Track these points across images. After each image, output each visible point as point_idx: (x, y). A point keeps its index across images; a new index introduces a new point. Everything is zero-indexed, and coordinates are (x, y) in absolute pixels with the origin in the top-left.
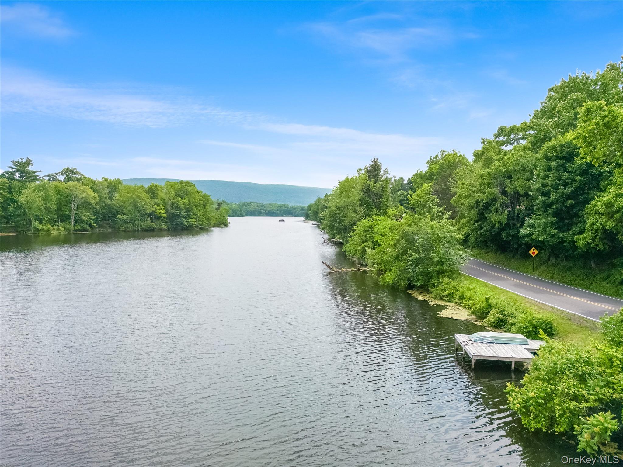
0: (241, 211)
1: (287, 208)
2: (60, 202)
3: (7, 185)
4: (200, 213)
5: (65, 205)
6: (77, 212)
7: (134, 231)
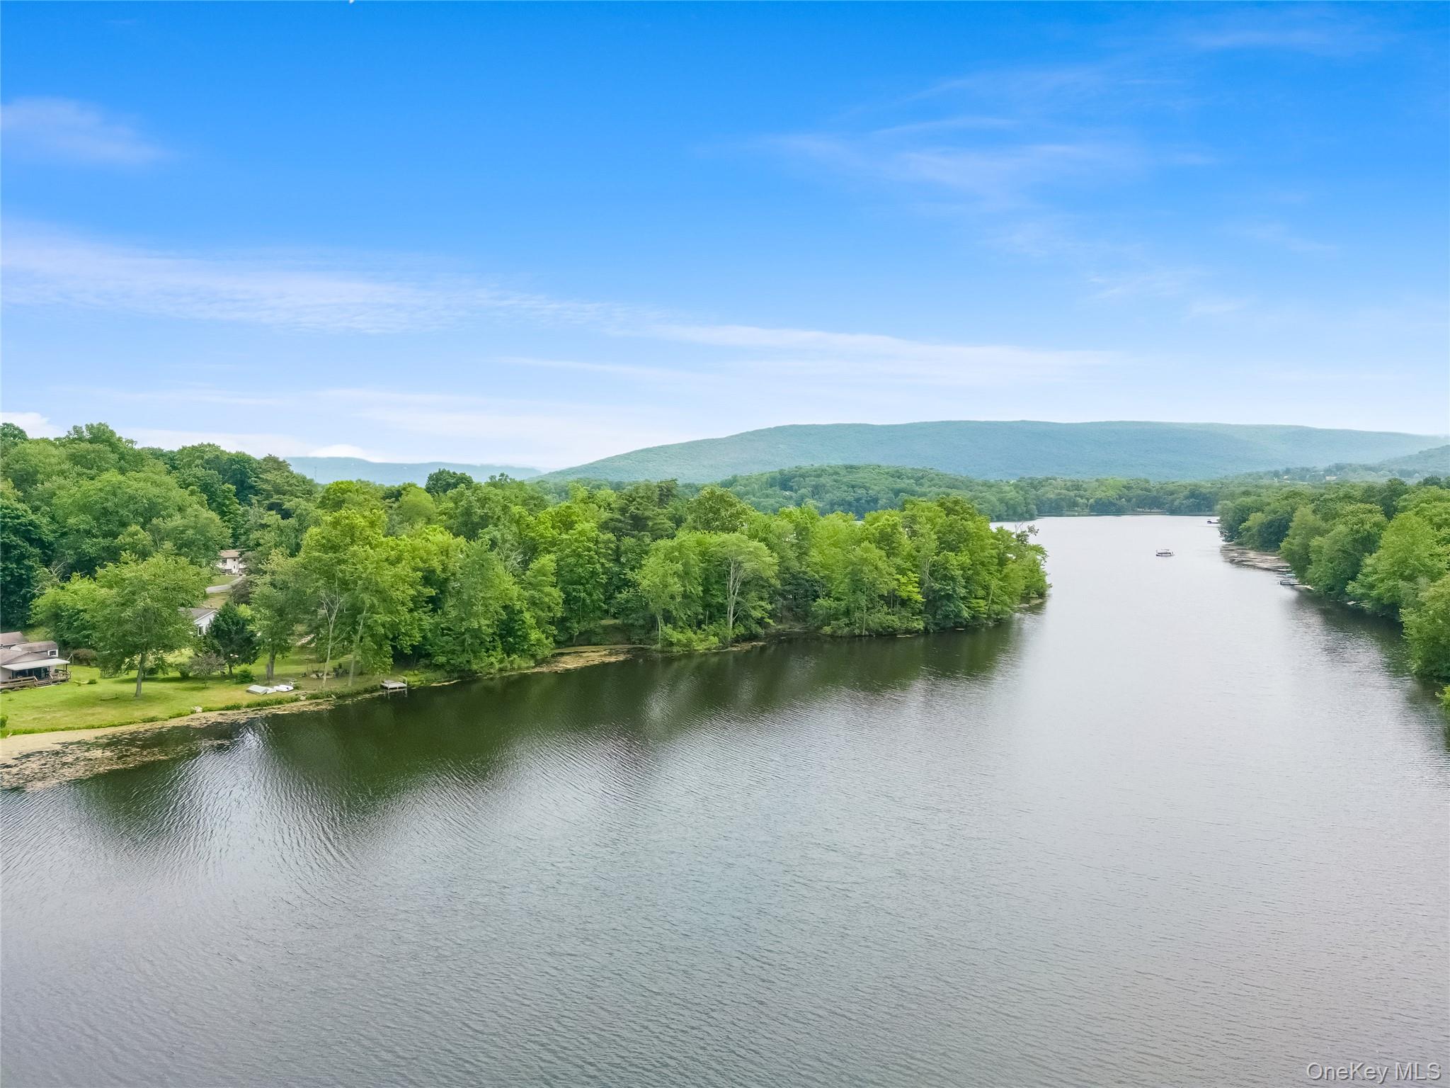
0: (1027, 504)
1: (1146, 490)
2: (706, 579)
3: (612, 546)
4: (994, 584)
5: (716, 582)
6: (740, 599)
7: (853, 637)
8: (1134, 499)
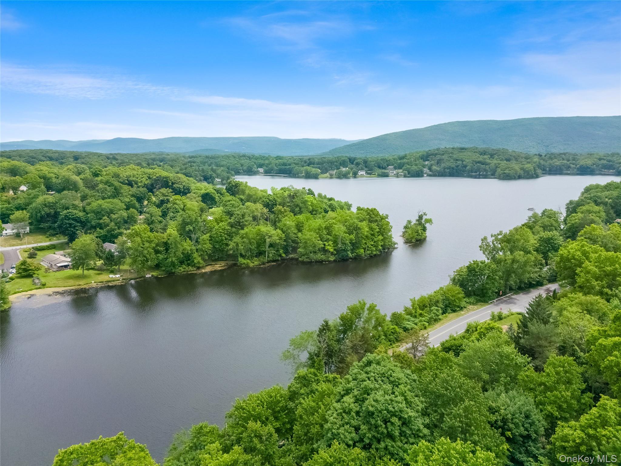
8: (600, 166)
